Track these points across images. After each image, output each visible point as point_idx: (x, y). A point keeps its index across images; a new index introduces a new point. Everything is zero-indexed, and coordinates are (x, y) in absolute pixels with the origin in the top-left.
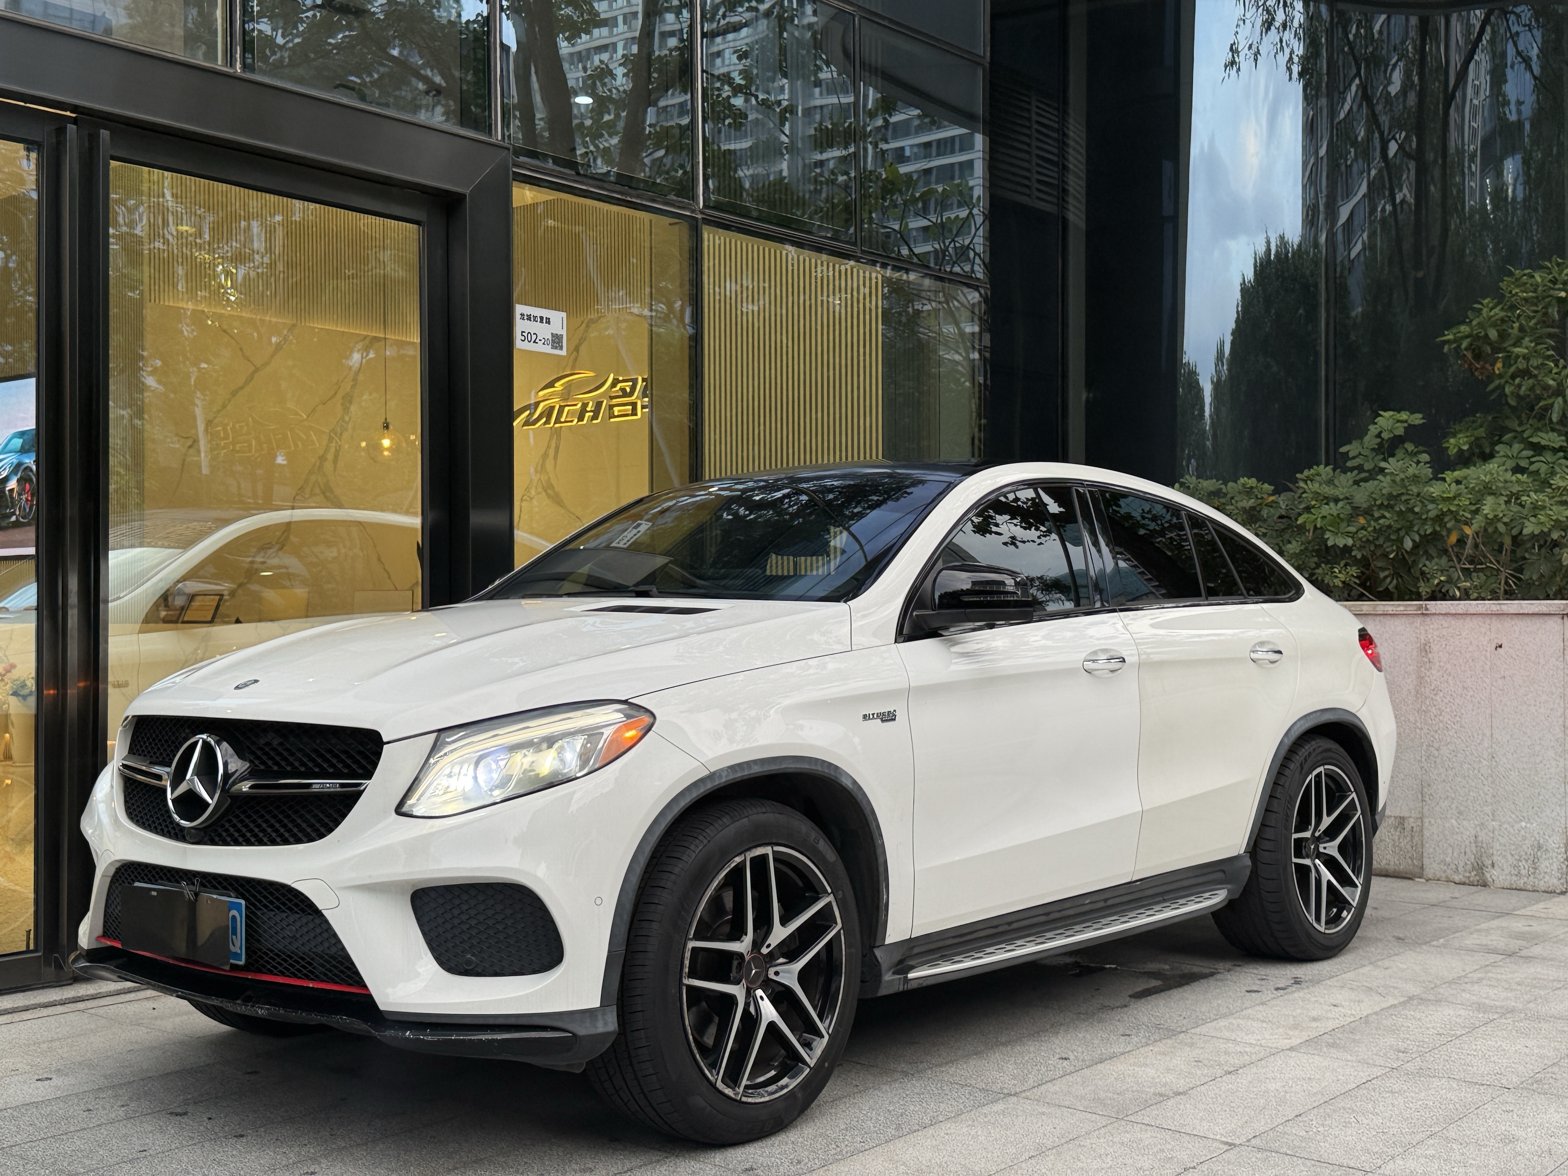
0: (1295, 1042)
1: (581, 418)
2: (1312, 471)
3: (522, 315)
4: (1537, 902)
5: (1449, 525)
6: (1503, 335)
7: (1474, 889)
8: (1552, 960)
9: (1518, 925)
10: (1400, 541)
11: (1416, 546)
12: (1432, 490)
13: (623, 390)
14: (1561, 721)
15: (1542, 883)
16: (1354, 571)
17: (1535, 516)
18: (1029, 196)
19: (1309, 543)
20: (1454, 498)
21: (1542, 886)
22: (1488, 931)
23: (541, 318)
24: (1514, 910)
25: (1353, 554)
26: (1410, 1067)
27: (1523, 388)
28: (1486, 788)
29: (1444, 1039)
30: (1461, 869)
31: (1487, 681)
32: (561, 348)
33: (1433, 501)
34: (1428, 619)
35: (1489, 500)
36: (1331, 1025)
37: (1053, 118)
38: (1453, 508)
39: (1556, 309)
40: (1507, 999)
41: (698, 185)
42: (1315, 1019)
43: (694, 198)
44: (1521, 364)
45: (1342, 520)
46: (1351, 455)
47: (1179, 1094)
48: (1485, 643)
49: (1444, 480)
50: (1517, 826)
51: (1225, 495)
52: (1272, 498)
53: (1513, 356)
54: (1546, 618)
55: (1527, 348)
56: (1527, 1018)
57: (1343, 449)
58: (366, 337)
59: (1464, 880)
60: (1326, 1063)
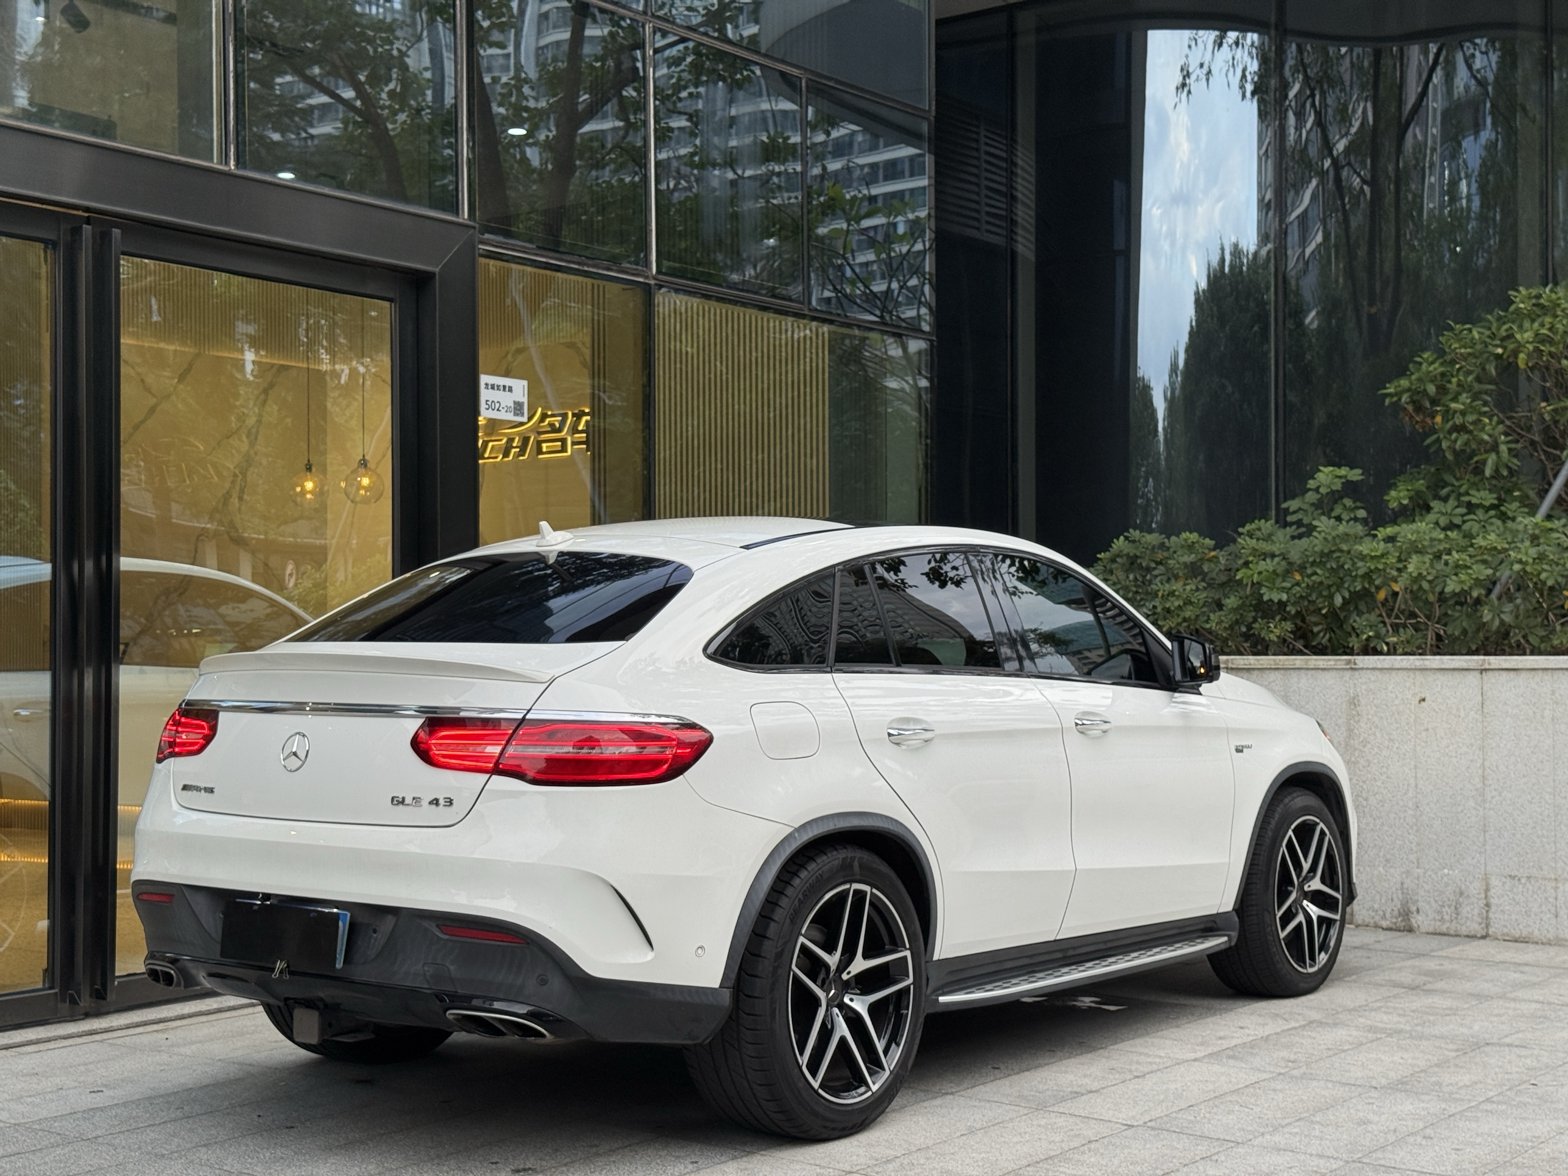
0: (1199, 1055)
1: (506, 454)
2: (1253, 526)
3: (487, 384)
4: (1457, 945)
5: (1377, 582)
6: (1442, 390)
7: (1399, 934)
8: (1450, 992)
9: (1431, 965)
10: (1331, 597)
11: (1346, 602)
12: (1361, 548)
13: (551, 425)
14: (1480, 772)
15: (1464, 928)
16: (1288, 626)
17: (1456, 574)
18: (978, 229)
19: (1247, 598)
20: (1382, 556)
21: (1464, 930)
22: (1400, 969)
23: (504, 387)
24: (1432, 951)
25: (1288, 609)
26: (1295, 1073)
27: (1459, 443)
28: (1411, 837)
29: (1331, 1053)
30: (1388, 915)
31: (1412, 733)
32: (522, 415)
33: (1363, 557)
34: (1357, 673)
35: (1415, 559)
36: (1234, 1042)
37: (1001, 146)
38: (1381, 567)
39: (1494, 364)
40: (1399, 1022)
41: (651, 252)
42: (1221, 1038)
43: (647, 263)
44: (1458, 420)
45: (1277, 575)
46: (1291, 510)
47: (1091, 1092)
48: (1409, 697)
49: (1375, 536)
50: (1440, 873)
51: (1168, 549)
52: (1213, 554)
53: (1451, 412)
54: (1465, 673)
55: (1463, 404)
56: (1411, 1037)
57: (1284, 505)
58: (273, 365)
59: (1391, 926)
60: (1223, 1070)
